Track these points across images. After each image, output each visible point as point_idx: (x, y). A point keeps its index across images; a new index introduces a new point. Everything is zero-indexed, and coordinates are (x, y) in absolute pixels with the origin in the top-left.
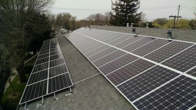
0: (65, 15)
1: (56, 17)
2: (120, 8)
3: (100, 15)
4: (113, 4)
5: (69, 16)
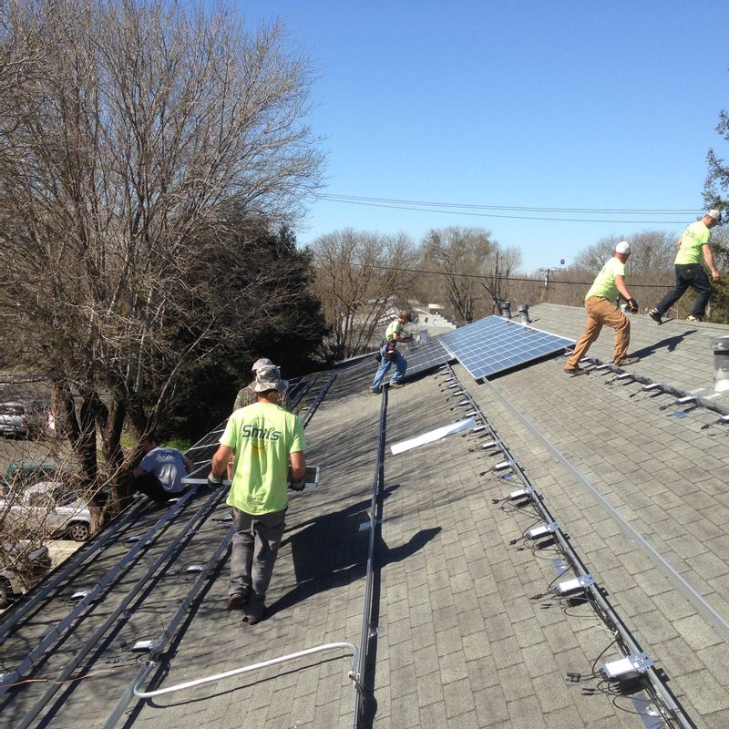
0: (461, 243)
1: (386, 250)
3: (661, 242)
4: (721, 172)
5: (483, 247)
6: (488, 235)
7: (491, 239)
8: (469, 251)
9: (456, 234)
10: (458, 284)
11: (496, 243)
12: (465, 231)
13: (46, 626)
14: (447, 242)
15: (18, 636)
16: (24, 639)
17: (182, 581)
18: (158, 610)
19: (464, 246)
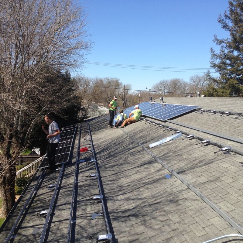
2: (230, 65)
3: (179, 82)
4: (215, 55)
5: (117, 84)
6: (119, 80)
7: (120, 82)
8: (112, 85)
9: (108, 80)
10: (109, 96)
11: (121, 83)
12: (111, 79)
13: (32, 229)
14: (105, 82)
15: (20, 234)
16: (24, 236)
17: (89, 203)
18: (88, 218)
19: (111, 84)
